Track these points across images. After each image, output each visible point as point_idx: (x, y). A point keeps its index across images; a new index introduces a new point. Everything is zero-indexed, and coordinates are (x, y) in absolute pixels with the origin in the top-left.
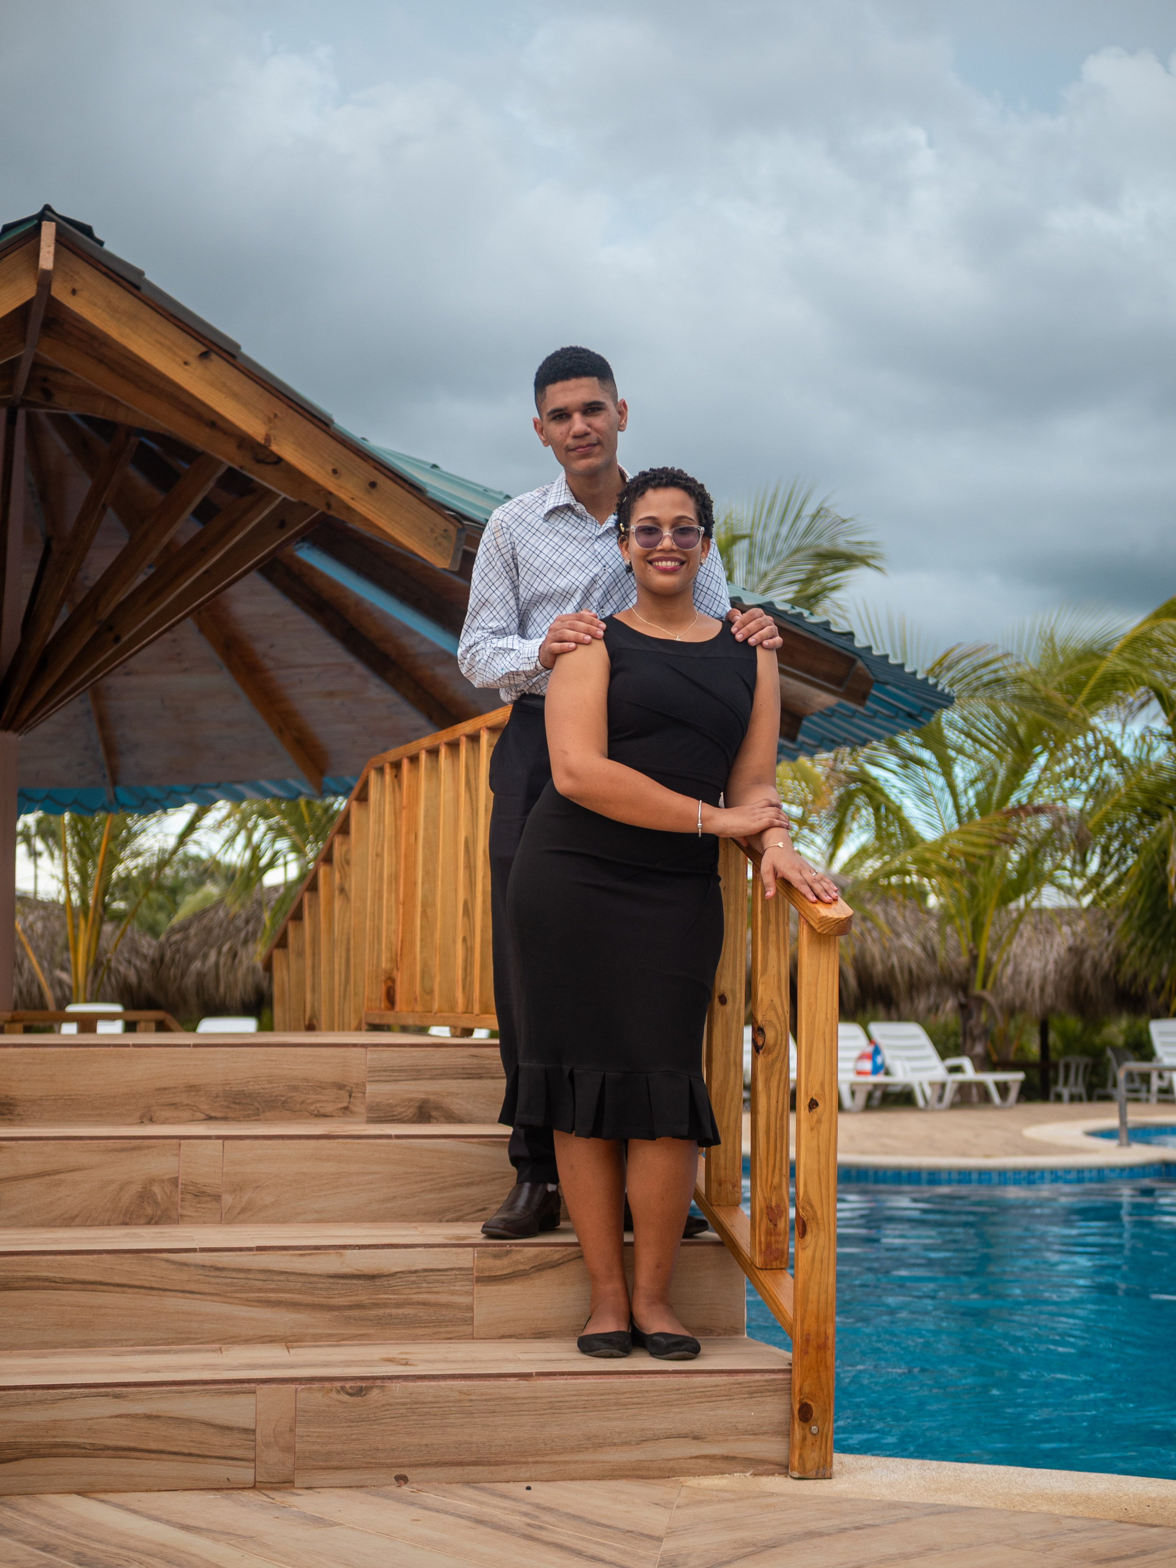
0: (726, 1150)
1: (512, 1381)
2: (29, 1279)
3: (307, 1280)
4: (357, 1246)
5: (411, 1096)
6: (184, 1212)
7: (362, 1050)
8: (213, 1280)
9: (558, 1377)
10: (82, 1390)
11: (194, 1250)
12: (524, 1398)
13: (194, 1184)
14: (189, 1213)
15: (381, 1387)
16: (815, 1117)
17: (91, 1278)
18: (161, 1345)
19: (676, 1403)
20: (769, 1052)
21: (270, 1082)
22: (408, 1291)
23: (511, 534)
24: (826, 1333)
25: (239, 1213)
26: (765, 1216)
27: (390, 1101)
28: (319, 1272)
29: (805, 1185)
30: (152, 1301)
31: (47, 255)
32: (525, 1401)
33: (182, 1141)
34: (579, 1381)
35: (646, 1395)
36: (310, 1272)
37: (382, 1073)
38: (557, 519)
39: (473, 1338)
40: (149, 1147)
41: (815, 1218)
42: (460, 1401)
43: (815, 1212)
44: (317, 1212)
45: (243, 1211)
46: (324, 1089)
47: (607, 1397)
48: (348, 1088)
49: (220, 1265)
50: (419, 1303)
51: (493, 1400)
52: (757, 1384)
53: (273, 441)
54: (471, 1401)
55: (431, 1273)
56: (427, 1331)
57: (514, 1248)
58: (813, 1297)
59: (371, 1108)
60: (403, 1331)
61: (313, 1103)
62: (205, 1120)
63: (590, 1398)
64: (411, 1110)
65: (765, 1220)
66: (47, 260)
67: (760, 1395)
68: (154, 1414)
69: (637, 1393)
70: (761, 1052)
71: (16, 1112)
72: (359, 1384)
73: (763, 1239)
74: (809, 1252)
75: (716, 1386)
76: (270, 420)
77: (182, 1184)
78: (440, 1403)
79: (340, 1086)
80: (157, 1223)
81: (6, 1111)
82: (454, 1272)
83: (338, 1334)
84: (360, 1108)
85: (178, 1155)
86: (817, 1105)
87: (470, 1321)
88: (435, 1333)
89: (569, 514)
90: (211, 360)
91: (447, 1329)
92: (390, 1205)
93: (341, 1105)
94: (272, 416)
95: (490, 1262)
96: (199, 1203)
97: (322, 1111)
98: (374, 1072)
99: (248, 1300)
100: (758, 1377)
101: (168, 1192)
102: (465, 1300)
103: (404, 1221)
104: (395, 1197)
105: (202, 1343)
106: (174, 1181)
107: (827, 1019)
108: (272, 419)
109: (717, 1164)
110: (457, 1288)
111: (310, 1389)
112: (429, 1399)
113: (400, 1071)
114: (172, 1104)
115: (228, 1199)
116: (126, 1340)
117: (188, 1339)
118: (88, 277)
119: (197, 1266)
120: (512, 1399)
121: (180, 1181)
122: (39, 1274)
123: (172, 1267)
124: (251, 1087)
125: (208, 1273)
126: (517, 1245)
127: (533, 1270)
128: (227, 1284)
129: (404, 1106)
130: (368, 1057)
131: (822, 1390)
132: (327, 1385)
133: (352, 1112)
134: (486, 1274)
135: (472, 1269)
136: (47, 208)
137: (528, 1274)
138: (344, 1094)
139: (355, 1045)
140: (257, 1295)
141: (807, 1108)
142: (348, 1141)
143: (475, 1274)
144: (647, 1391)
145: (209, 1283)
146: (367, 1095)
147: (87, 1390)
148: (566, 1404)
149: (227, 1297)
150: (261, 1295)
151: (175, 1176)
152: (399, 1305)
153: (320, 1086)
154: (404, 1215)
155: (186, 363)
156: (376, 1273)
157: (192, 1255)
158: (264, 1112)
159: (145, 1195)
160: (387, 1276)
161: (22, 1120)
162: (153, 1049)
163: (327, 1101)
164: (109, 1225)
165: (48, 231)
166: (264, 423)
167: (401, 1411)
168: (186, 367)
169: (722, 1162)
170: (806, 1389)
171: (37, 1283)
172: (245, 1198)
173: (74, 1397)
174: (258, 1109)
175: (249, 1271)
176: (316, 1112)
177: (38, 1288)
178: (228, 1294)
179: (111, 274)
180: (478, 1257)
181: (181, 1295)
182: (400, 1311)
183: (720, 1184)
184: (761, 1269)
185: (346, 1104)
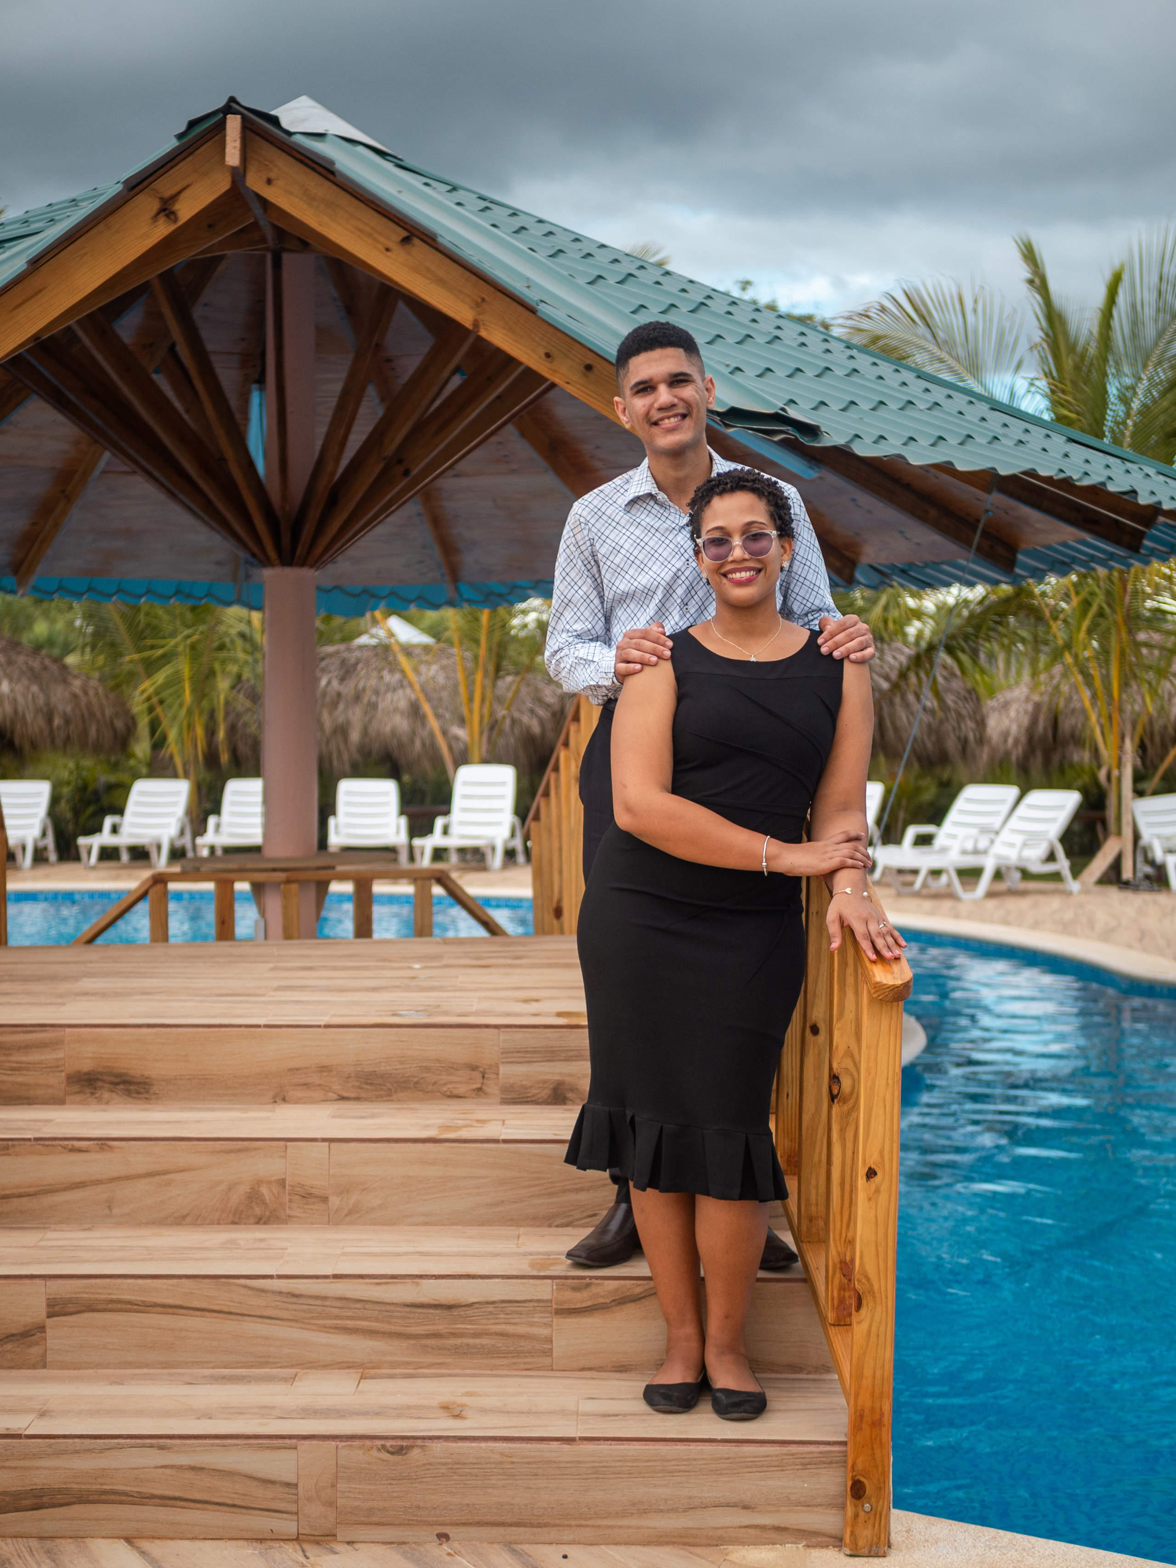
0: (817, 1185)
1: (555, 1445)
3: (383, 1309)
4: (433, 1276)
5: (546, 1077)
6: (292, 1213)
7: (495, 1031)
8: (290, 1306)
9: (602, 1442)
10: (128, 1441)
11: (271, 1277)
12: (567, 1462)
13: (302, 1186)
14: (297, 1214)
15: (422, 1447)
16: (873, 1187)
17: (171, 1301)
18: (241, 1368)
19: (725, 1472)
20: (845, 1101)
21: (402, 1063)
22: (485, 1321)
23: (589, 530)
24: (881, 1409)
25: (346, 1215)
26: (838, 1270)
27: (524, 1083)
28: (395, 1301)
29: (861, 1258)
30: (230, 1326)
31: (233, 151)
32: (568, 1465)
33: (289, 1144)
34: (623, 1447)
35: (694, 1462)
36: (386, 1301)
37: (515, 1055)
38: (638, 510)
39: (552, 1370)
40: (256, 1149)
41: (871, 1291)
42: (502, 1463)
43: (871, 1285)
44: (424, 1215)
45: (350, 1213)
46: (457, 1069)
47: (654, 1464)
48: (481, 1069)
49: (297, 1292)
50: (497, 1334)
51: (535, 1463)
52: (811, 1456)
53: (482, 327)
54: (512, 1463)
55: (509, 1305)
56: (505, 1361)
57: (594, 1281)
58: (868, 1372)
59: (505, 1090)
60: (481, 1361)
61: (446, 1084)
62: (338, 1100)
63: (635, 1464)
64: (546, 1091)
65: (838, 1275)
66: (233, 157)
67: (814, 1466)
68: (199, 1465)
69: (683, 1460)
70: (836, 1101)
71: (152, 1091)
72: (400, 1443)
73: (835, 1294)
74: (864, 1326)
75: (767, 1456)
76: (478, 305)
77: (290, 1186)
78: (482, 1464)
79: (473, 1068)
80: (265, 1223)
81: (142, 1090)
82: (532, 1304)
83: (416, 1362)
84: (493, 1089)
85: (285, 1157)
86: (875, 1174)
87: (549, 1353)
88: (514, 1364)
89: (652, 503)
90: (414, 245)
91: (526, 1360)
92: (497, 1209)
93: (475, 1086)
94: (479, 301)
95: (569, 1295)
96: (307, 1204)
97: (455, 1092)
98: (506, 1053)
99: (325, 1327)
100: (812, 1448)
101: (276, 1192)
102: (544, 1332)
103: (512, 1226)
104: (503, 1202)
105: (281, 1367)
106: (282, 1183)
107: (887, 1084)
108: (479, 304)
110: (536, 1320)
111: (351, 1446)
112: (470, 1460)
113: (534, 1052)
114: (304, 1084)
115: (335, 1201)
116: (207, 1362)
117: (267, 1363)
118: (283, 164)
119: (274, 1292)
120: (555, 1462)
121: (287, 1183)
122: (122, 1297)
123: (250, 1292)
124: (383, 1068)
125: (285, 1300)
126: (597, 1278)
127: (613, 1303)
128: (304, 1311)
129: (539, 1088)
130: (501, 1038)
131: (876, 1467)
132: (368, 1443)
133: (486, 1094)
134: (566, 1306)
135: (551, 1301)
136: (232, 100)
137: (609, 1308)
138: (477, 1075)
139: (487, 1026)
140: (334, 1322)
141: (865, 1177)
142: (455, 1145)
143: (554, 1306)
144: (694, 1460)
145: (286, 1309)
146: (500, 1076)
147: (133, 1441)
148: (611, 1469)
149: (304, 1323)
150: (338, 1322)
151: (283, 1177)
152: (476, 1335)
153: (452, 1068)
154: (512, 1220)
155: (388, 250)
156: (453, 1303)
157: (269, 1281)
158: (396, 1092)
159: (254, 1196)
160: (464, 1306)
161: (158, 1098)
162: (284, 1029)
163: (460, 1082)
164: (219, 1224)
165: (233, 124)
166: (472, 308)
167: (441, 1471)
168: (388, 254)
170: (859, 1466)
171: (119, 1306)
172: (352, 1200)
173: (121, 1447)
174: (390, 1089)
175: (325, 1298)
176: (448, 1093)
177: (120, 1310)
178: (306, 1321)
179: (307, 161)
180: (557, 1289)
181: (260, 1320)
182: (478, 1341)
184: (834, 1325)
185: (479, 1086)
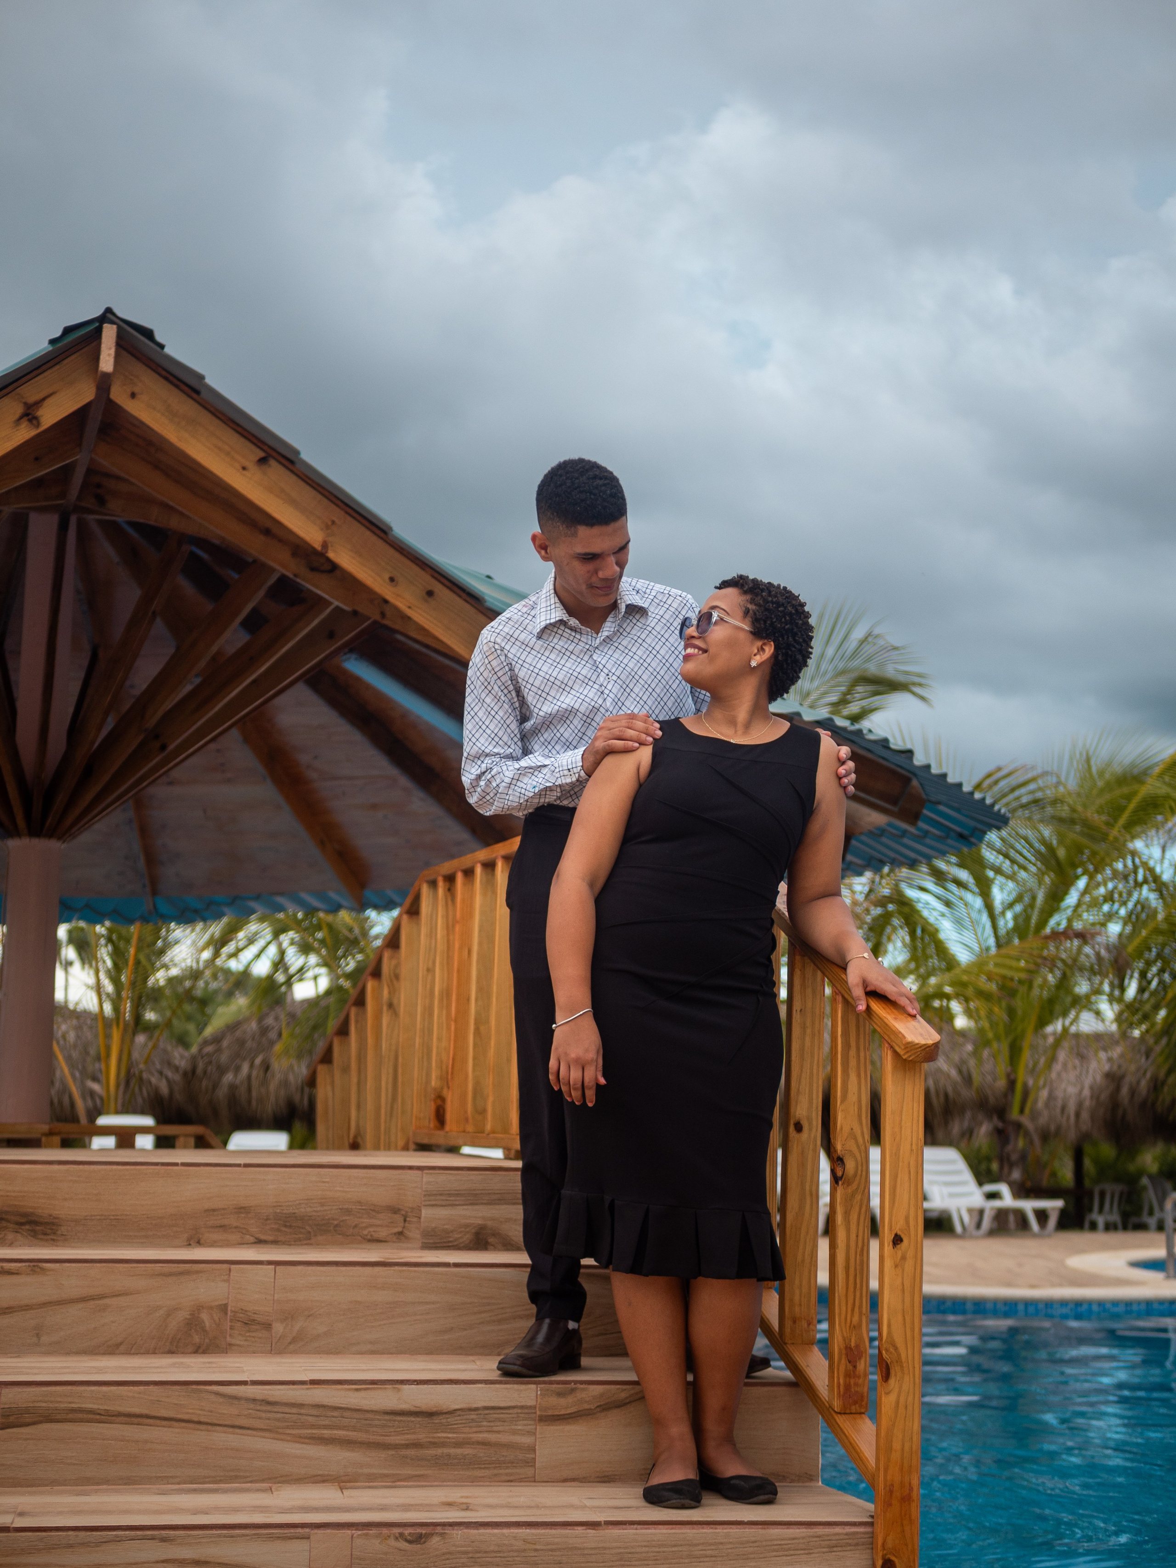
0: (801, 1285)
1: (580, 1530)
2: (73, 1410)
3: (362, 1416)
4: (415, 1381)
5: (468, 1221)
6: (233, 1341)
7: (419, 1172)
8: (263, 1415)
9: (628, 1526)
10: (127, 1532)
11: (244, 1383)
12: (592, 1549)
13: (244, 1311)
14: (238, 1342)
15: (442, 1534)
16: (899, 1254)
17: (136, 1410)
18: (209, 1483)
19: (752, 1556)
20: (849, 1183)
21: (322, 1205)
22: (467, 1430)
23: (506, 655)
24: (910, 1483)
25: (290, 1343)
26: (844, 1356)
27: (446, 1227)
28: (374, 1408)
29: (889, 1326)
30: (200, 1436)
31: (107, 358)
32: (593, 1552)
33: (233, 1267)
34: (650, 1531)
35: (721, 1547)
36: (365, 1408)
37: (438, 1197)
38: (550, 635)
39: (535, 1481)
40: (197, 1272)
41: (899, 1361)
42: (525, 1550)
43: (899, 1355)
44: (371, 1343)
45: (294, 1340)
46: (378, 1212)
47: (680, 1549)
48: (403, 1213)
49: (271, 1399)
50: (479, 1443)
51: (559, 1550)
52: (837, 1537)
53: (330, 548)
54: (536, 1550)
55: (491, 1412)
56: (487, 1473)
57: (579, 1386)
58: (896, 1445)
59: (426, 1234)
60: (461, 1472)
61: (366, 1227)
62: (255, 1243)
63: (661, 1550)
64: (468, 1236)
65: (844, 1361)
66: (107, 363)
67: (839, 1549)
68: (203, 1559)
69: (711, 1544)
70: (840, 1183)
71: (59, 1232)
72: (419, 1530)
73: (841, 1381)
74: (893, 1397)
75: (794, 1539)
76: (327, 527)
77: (232, 1311)
78: (504, 1552)
79: (395, 1210)
80: (204, 1352)
81: (49, 1231)
82: (516, 1411)
83: (393, 1475)
84: (414, 1233)
85: (228, 1281)
86: (901, 1240)
87: (531, 1463)
88: (496, 1475)
89: (563, 627)
90: (270, 466)
91: (507, 1471)
92: (446, 1337)
93: (396, 1230)
94: (330, 523)
95: (553, 1401)
96: (249, 1331)
97: (376, 1236)
98: (429, 1195)
99: (300, 1437)
100: (838, 1530)
101: (216, 1318)
102: (526, 1440)
103: (461, 1354)
104: (452, 1329)
105: (251, 1482)
106: (224, 1308)
107: (912, 1150)
108: (329, 526)
109: (791, 1300)
110: (520, 1427)
111: (367, 1535)
112: (492, 1548)
113: (457, 1195)
114: (221, 1226)
115: (278, 1328)
116: (172, 1477)
117: (236, 1477)
118: (148, 381)
119: (247, 1400)
120: (580, 1549)
121: (229, 1308)
122: (83, 1406)
123: (221, 1400)
124: (303, 1210)
125: (259, 1408)
126: (582, 1382)
127: (598, 1409)
128: (278, 1420)
129: (461, 1232)
130: (424, 1180)
131: (906, 1545)
132: (385, 1531)
133: (407, 1238)
134: (550, 1413)
135: (535, 1407)
136: (109, 310)
137: (594, 1414)
138: (399, 1218)
139: (410, 1168)
140: (309, 1431)
141: (891, 1243)
142: (404, 1268)
143: (538, 1413)
144: (722, 1543)
145: (260, 1418)
146: (422, 1219)
147: (133, 1533)
148: (636, 1556)
149: (277, 1433)
150: (314, 1431)
151: (224, 1302)
152: (458, 1444)
153: (373, 1210)
154: (461, 1348)
155: (244, 468)
156: (435, 1410)
157: (242, 1388)
158: (315, 1236)
159: (193, 1323)
160: (446, 1413)
161: (66, 1240)
162: (202, 1168)
163: (381, 1226)
164: (154, 1353)
165: (109, 334)
166: (322, 530)
167: (462, 1560)
168: (244, 472)
169: (797, 1298)
170: (890, 1544)
171: (80, 1416)
172: (298, 1326)
173: (119, 1540)
174: (309, 1232)
175: (301, 1406)
176: (369, 1237)
177: (81, 1421)
178: (280, 1431)
179: (171, 378)
180: (541, 1395)
181: (231, 1430)
182: (459, 1451)
183: (794, 1322)
184: (840, 1413)
185: (400, 1229)
